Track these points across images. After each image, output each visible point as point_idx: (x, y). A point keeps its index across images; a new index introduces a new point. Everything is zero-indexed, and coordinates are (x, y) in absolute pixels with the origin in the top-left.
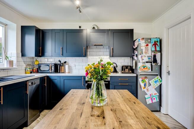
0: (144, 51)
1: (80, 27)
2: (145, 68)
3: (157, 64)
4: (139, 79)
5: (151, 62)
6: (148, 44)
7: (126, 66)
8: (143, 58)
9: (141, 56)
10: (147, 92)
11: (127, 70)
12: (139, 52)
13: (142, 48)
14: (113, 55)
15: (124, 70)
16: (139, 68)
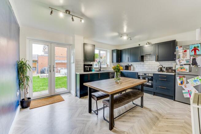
0: (181, 56)
1: (139, 45)
2: (183, 69)
3: (197, 66)
4: (177, 77)
5: (190, 65)
6: (187, 50)
7: (169, 67)
8: (181, 61)
9: (178, 60)
10: (185, 88)
11: (170, 71)
12: (177, 57)
13: (179, 54)
14: (158, 60)
15: (168, 70)
16: (177, 69)
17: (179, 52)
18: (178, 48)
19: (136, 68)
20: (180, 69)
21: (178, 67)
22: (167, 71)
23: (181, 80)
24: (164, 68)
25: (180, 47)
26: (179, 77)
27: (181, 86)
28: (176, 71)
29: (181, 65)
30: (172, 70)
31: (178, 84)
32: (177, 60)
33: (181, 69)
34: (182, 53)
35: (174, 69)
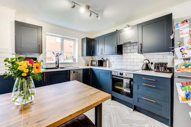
0: (186, 40)
1: (117, 30)
4: (177, 84)
8: (186, 51)
11: (162, 69)
12: (176, 43)
13: (181, 36)
14: (141, 51)
15: (158, 68)
16: (177, 66)
17: (180, 32)
18: (179, 25)
19: (112, 63)
20: (184, 67)
21: (179, 62)
22: (156, 70)
23: (186, 89)
24: (152, 63)
25: (183, 22)
26: (180, 84)
27: (186, 102)
28: (175, 71)
29: (187, 59)
30: (165, 69)
31: (180, 99)
32: (177, 50)
33: (187, 67)
34: (188, 35)
35: (169, 66)
